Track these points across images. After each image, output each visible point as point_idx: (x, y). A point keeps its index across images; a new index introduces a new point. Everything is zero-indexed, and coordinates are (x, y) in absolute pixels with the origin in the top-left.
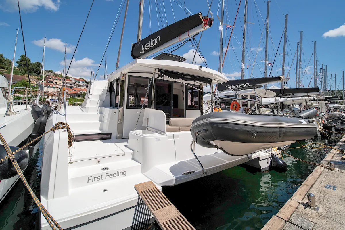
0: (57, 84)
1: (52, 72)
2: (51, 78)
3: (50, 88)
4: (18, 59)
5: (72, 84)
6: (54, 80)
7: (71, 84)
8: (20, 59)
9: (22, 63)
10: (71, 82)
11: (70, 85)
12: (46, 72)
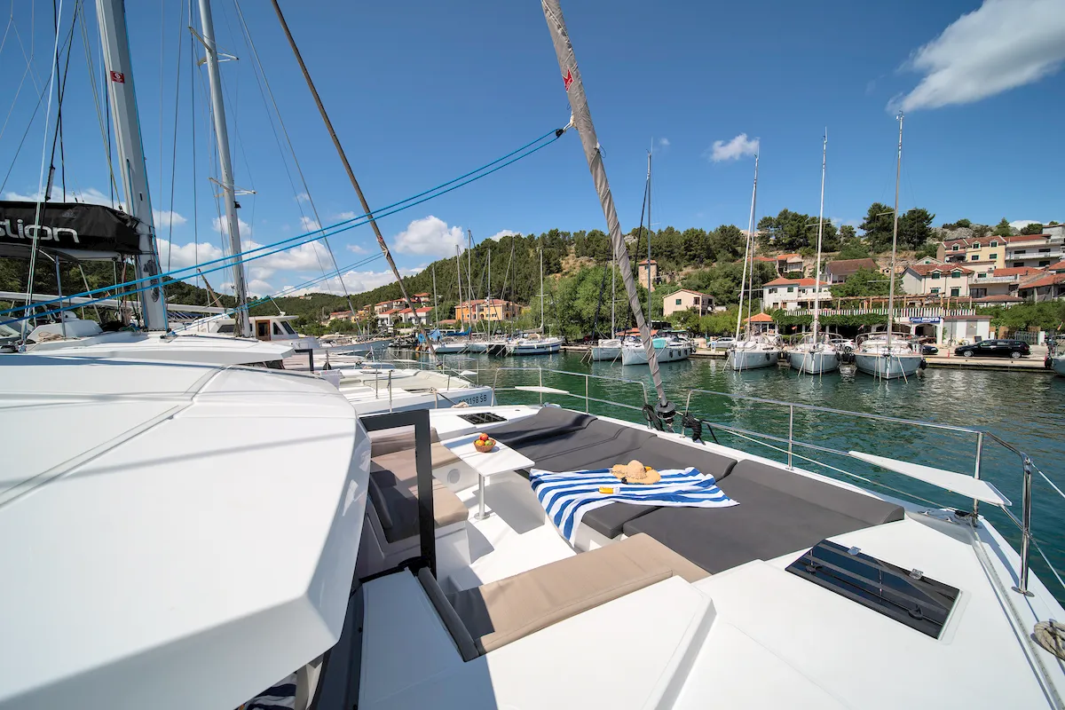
0: (980, 259)
1: (967, 226)
2: (956, 245)
3: (942, 279)
4: (864, 219)
5: (1049, 250)
6: (969, 250)
7: (1041, 251)
8: (867, 216)
9: (873, 225)
10: (1043, 242)
11: (1042, 255)
12: (946, 230)
